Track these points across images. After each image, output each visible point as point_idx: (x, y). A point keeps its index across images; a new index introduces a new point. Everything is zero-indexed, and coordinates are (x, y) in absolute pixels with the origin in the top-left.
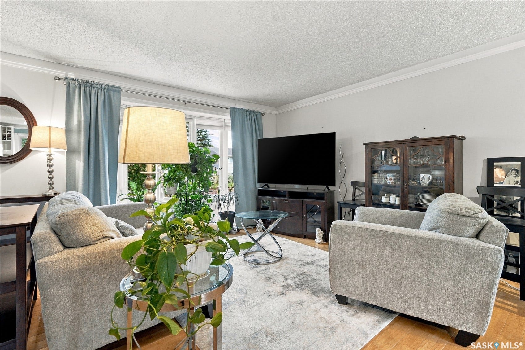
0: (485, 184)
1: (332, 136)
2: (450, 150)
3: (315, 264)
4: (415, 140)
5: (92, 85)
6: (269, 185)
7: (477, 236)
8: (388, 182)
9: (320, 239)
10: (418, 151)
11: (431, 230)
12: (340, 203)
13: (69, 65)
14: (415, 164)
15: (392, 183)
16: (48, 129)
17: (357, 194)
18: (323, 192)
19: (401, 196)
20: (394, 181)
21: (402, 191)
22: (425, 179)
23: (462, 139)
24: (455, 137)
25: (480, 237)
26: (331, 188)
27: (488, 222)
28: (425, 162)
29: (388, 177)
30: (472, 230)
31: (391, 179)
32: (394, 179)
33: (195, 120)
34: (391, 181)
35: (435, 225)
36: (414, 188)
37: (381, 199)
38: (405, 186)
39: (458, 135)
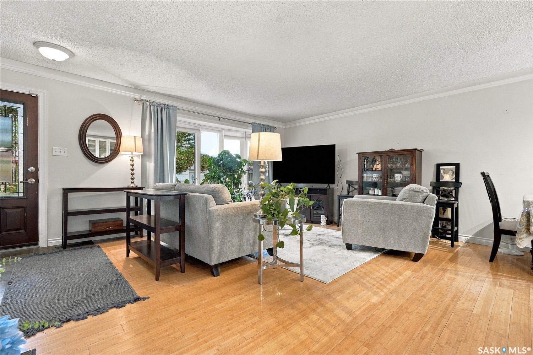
0: (435, 181)
1: (333, 147)
2: (413, 158)
3: (325, 235)
4: (392, 151)
5: (159, 104)
6: (281, 184)
7: (423, 203)
8: (373, 179)
9: (324, 223)
10: (394, 158)
11: (401, 200)
12: (339, 196)
13: (143, 90)
14: (392, 167)
15: (377, 180)
16: (134, 138)
17: (350, 190)
18: (326, 188)
19: (383, 189)
20: (378, 179)
21: (384, 186)
22: (398, 177)
23: (421, 151)
24: (416, 149)
25: (425, 202)
26: (332, 186)
27: (429, 194)
28: (398, 166)
29: (373, 176)
30: (421, 198)
31: (376, 178)
32: (378, 178)
33: (224, 132)
34: (375, 179)
35: (403, 198)
36: (391, 183)
37: (369, 192)
38: (385, 182)
39: (418, 148)
